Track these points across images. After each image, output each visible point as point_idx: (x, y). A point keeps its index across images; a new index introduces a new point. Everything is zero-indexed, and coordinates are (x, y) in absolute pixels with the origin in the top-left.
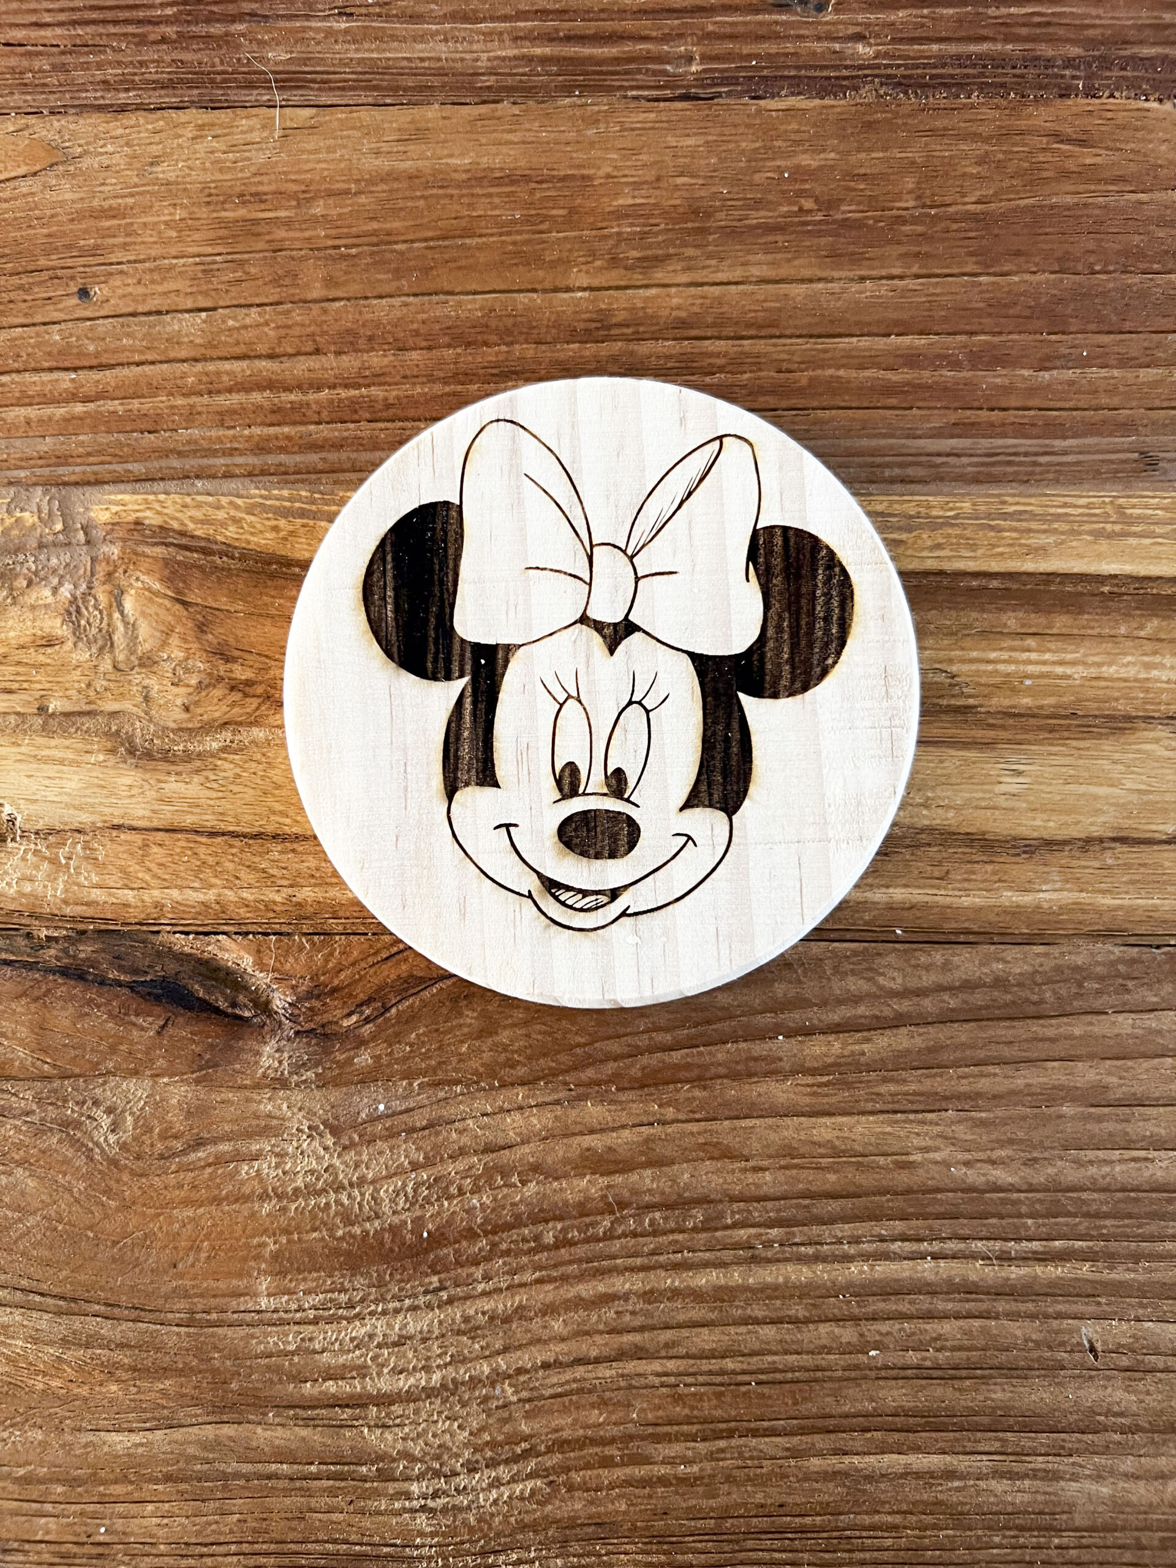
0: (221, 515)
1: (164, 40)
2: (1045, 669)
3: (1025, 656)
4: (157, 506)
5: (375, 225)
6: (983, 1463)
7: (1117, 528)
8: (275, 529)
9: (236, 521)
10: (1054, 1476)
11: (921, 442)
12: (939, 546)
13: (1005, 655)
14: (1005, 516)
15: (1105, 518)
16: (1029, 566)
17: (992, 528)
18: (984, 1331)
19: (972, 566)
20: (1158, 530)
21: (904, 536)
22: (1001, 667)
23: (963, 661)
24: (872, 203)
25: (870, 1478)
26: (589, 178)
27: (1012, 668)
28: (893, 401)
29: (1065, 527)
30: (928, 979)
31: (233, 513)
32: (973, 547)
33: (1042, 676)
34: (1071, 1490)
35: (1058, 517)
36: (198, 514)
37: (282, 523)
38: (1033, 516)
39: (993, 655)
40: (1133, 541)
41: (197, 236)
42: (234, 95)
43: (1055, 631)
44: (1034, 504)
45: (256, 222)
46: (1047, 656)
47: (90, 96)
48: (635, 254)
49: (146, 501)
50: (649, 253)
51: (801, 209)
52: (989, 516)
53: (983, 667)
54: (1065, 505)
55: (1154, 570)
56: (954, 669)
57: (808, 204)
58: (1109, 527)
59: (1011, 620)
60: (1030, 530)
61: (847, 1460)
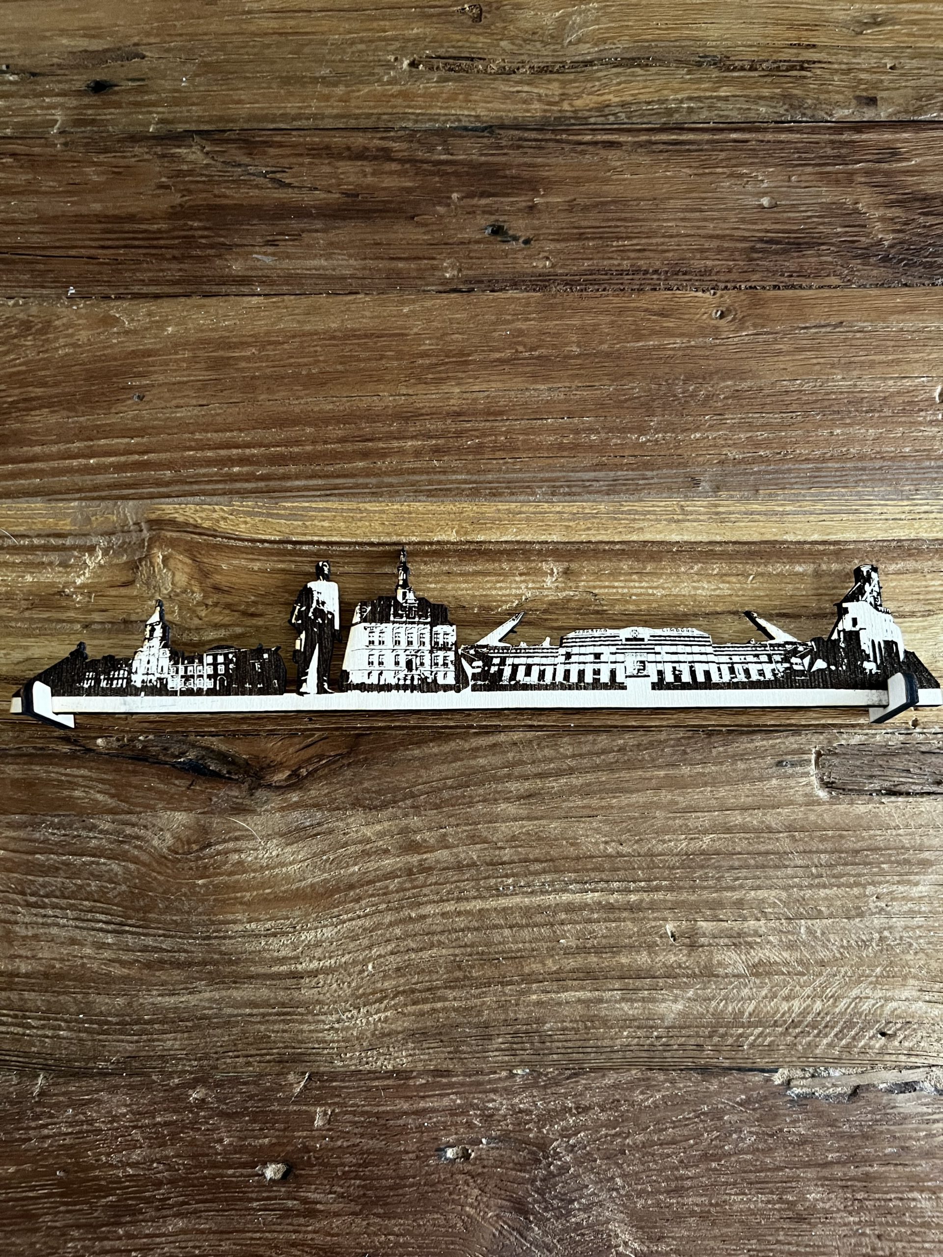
0: (215, 515)
1: (174, 258)
2: (643, 591)
3: (632, 584)
4: (181, 511)
5: (293, 360)
6: (618, 994)
7: (680, 517)
8: (246, 523)
9: (225, 519)
10: (653, 1000)
11: (579, 474)
12: (589, 529)
13: (622, 584)
14: (622, 513)
15: (674, 512)
16: (635, 538)
17: (615, 519)
18: (617, 928)
19: (606, 538)
20: (701, 518)
21: (571, 524)
22: (620, 590)
23: (601, 587)
24: (554, 347)
25: (559, 1004)
26: (407, 335)
27: (626, 591)
28: (565, 454)
29: (653, 517)
30: (585, 749)
31: (222, 514)
32: (606, 529)
33: (640, 594)
34: (662, 1008)
35: (649, 512)
36: (203, 515)
37: (248, 519)
38: (636, 512)
39: (616, 584)
40: (687, 524)
41: (198, 366)
42: (215, 289)
43: (648, 570)
44: (638, 506)
45: (229, 358)
46: (644, 584)
47: (136, 289)
48: (430, 376)
49: (175, 509)
50: (438, 375)
51: (517, 351)
52: (614, 512)
53: (611, 590)
54: (653, 506)
55: (699, 538)
56: (596, 591)
57: (521, 348)
58: (675, 517)
59: (625, 566)
60: (635, 519)
61: (549, 995)
